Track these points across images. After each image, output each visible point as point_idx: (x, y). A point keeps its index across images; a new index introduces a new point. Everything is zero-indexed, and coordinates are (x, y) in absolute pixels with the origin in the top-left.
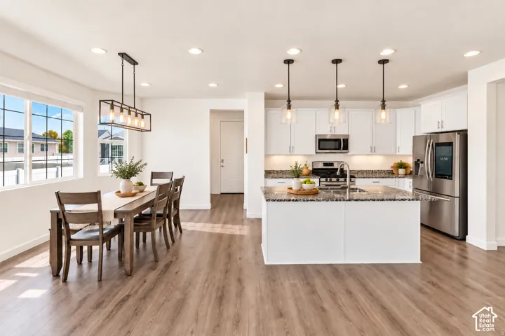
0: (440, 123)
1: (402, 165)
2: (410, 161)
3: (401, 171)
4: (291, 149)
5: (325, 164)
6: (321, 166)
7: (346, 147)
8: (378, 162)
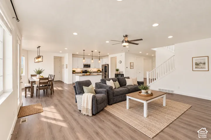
0: (106, 63)
1: (99, 70)
2: (101, 70)
3: (99, 72)
4: (78, 67)
5: (85, 70)
6: (84, 71)
7: (90, 67)
8: (96, 70)
